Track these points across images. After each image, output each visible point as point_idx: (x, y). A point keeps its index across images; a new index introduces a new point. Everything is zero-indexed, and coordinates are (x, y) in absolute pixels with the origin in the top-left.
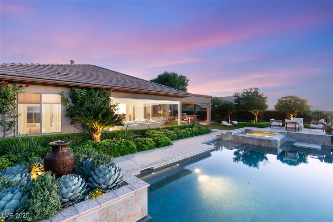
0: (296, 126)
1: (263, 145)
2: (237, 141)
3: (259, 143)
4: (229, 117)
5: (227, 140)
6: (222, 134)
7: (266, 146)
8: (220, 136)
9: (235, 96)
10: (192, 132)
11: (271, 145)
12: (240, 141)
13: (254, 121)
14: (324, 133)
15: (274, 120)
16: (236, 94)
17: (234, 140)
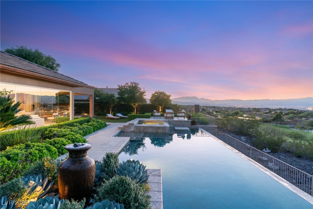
0: (172, 116)
1: (160, 132)
2: (138, 131)
3: (157, 130)
4: (111, 109)
5: (129, 131)
6: (124, 126)
7: (162, 132)
8: (122, 128)
9: (119, 89)
10: (94, 127)
11: (165, 131)
12: (141, 131)
13: (134, 113)
14: (186, 119)
15: (156, 111)
16: (120, 87)
17: (136, 131)
